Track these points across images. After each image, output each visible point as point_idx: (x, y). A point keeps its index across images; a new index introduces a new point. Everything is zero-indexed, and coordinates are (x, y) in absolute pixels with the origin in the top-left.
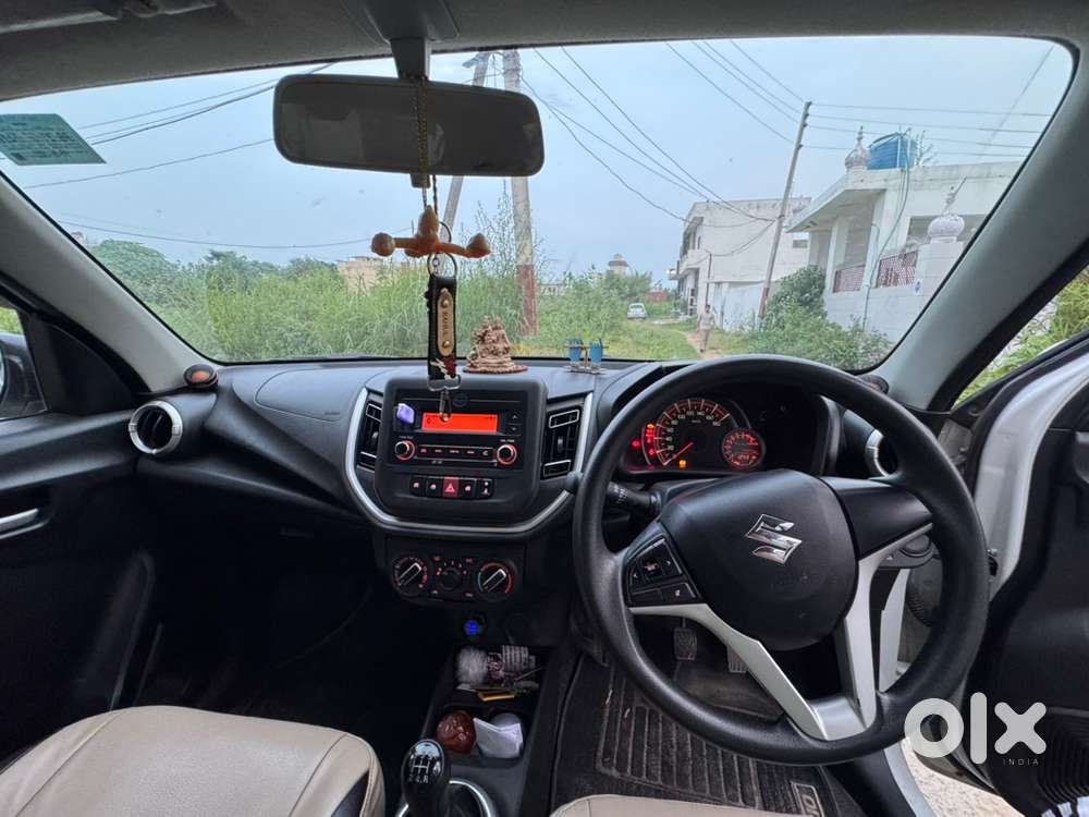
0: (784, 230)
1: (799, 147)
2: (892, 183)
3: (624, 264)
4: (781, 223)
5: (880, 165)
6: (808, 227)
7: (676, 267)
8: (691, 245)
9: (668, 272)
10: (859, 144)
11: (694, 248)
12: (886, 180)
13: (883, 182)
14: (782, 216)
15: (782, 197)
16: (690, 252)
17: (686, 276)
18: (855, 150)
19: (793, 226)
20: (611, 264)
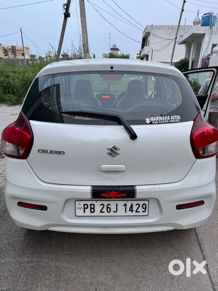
0: (177, 43)
1: (183, 10)
2: (207, 31)
3: (118, 50)
4: (176, 41)
5: (204, 25)
6: (185, 43)
7: (139, 53)
8: (146, 44)
9: (136, 55)
10: (198, 16)
11: (147, 46)
12: (205, 30)
13: (205, 31)
14: (176, 38)
15: (178, 25)
16: (145, 47)
17: (144, 57)
18: (196, 19)
19: (180, 42)
20: (112, 49)
